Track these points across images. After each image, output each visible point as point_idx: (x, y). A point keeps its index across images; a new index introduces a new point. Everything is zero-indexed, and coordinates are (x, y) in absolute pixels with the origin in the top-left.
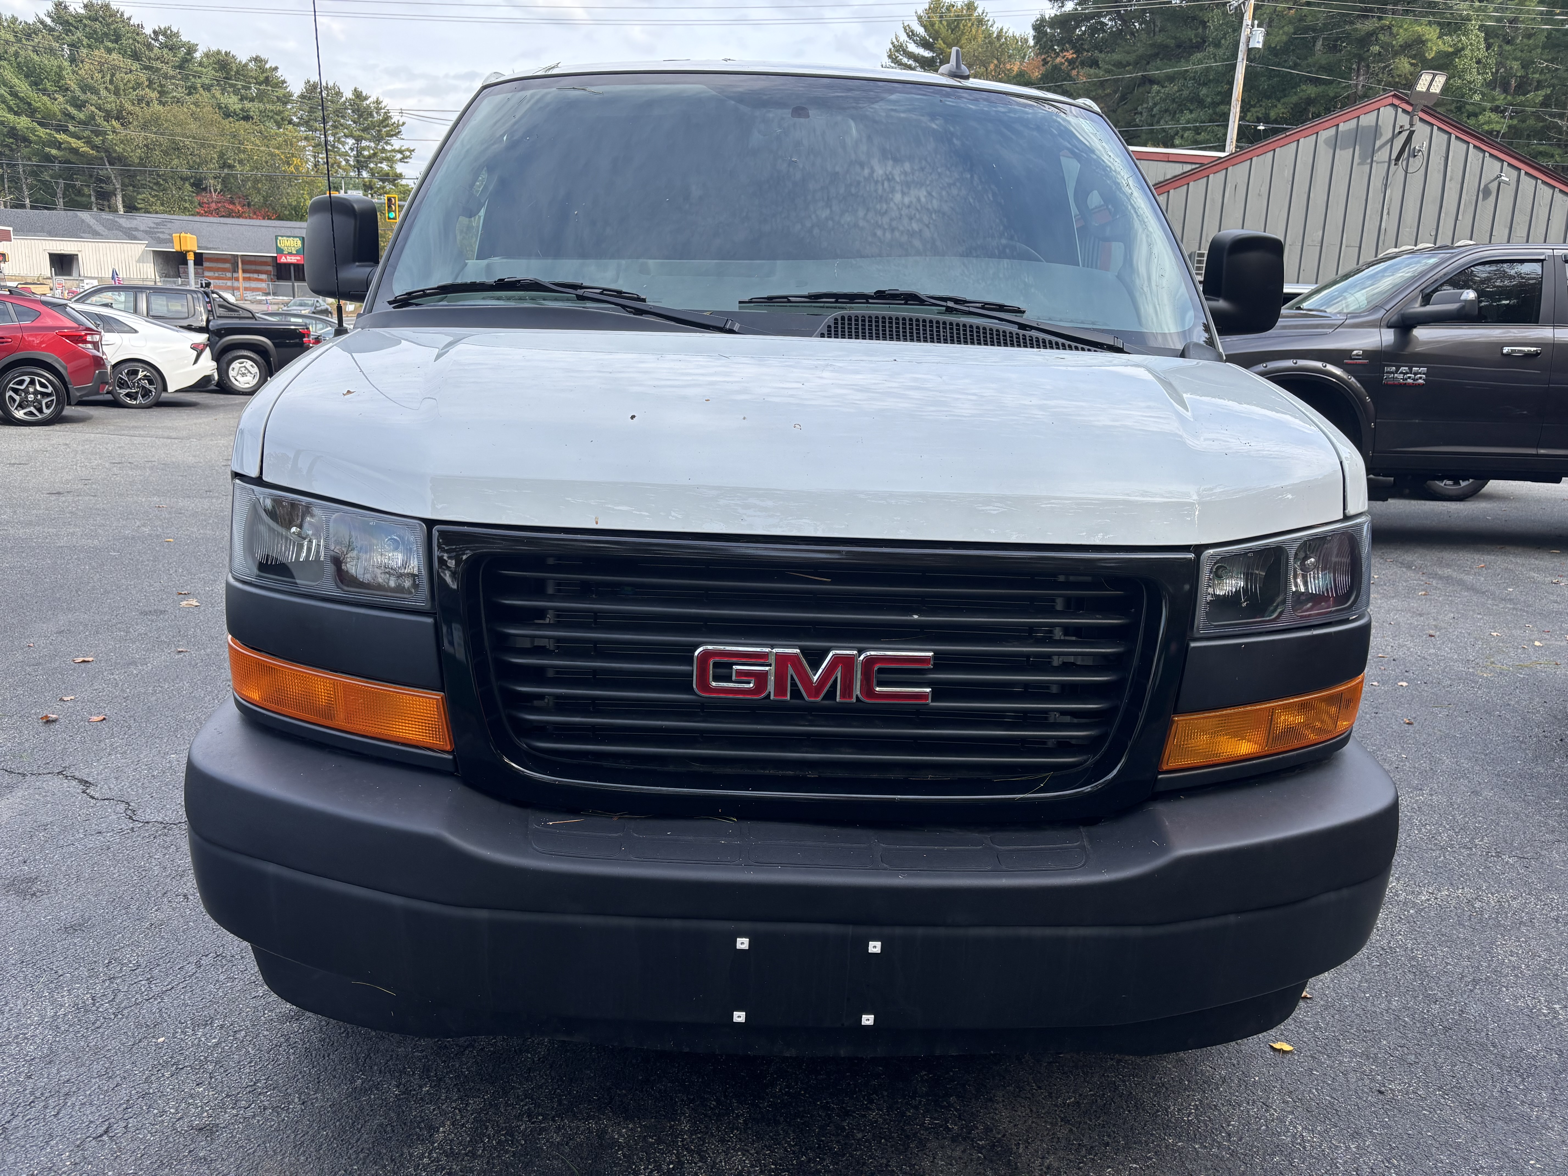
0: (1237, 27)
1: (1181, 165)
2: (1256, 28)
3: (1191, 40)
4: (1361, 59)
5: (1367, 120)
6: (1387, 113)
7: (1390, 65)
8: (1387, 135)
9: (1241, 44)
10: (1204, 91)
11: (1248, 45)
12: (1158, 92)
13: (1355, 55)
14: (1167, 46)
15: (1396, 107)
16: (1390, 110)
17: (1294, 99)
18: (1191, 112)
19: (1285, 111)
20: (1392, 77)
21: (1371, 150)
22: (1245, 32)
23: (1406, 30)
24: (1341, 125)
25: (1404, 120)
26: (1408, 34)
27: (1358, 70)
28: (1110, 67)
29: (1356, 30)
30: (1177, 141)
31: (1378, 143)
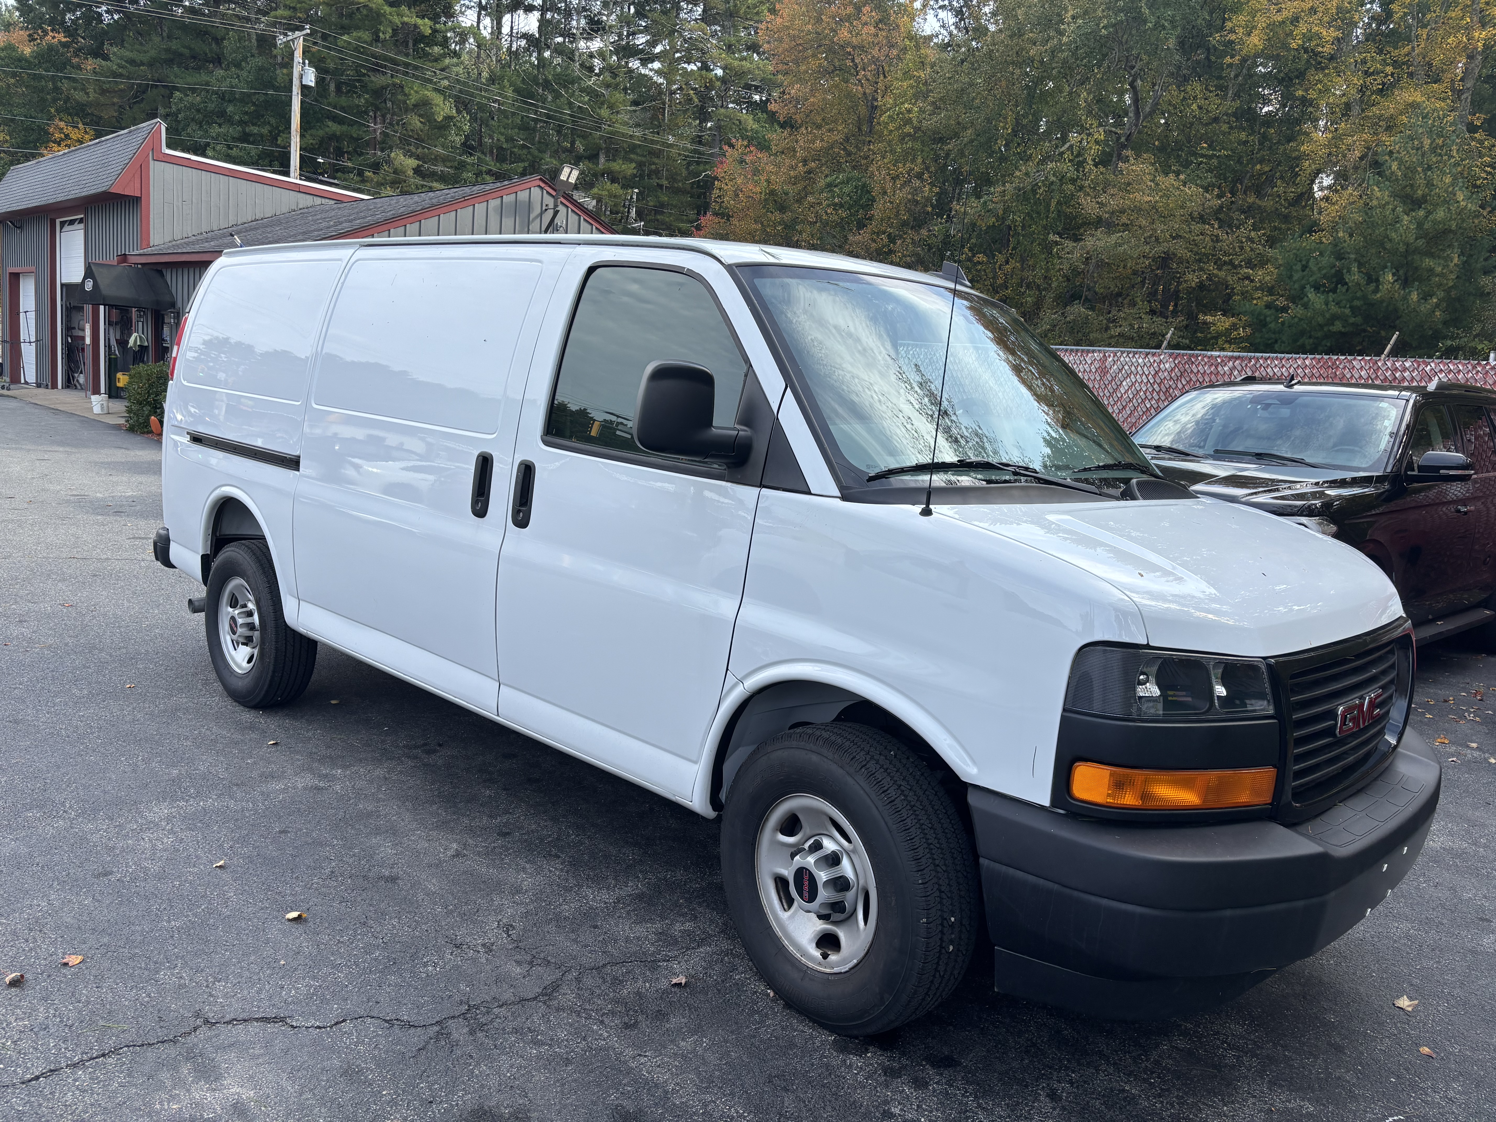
0: (288, 63)
1: (311, 197)
2: (307, 67)
3: (206, 54)
4: (377, 109)
5: (523, 195)
6: (536, 192)
7: (403, 119)
8: (537, 211)
9: (294, 79)
10: (230, 109)
11: (301, 82)
12: (181, 99)
13: (372, 104)
14: (181, 55)
15: (542, 188)
16: (538, 190)
17: (321, 133)
18: (220, 125)
19: (314, 142)
20: (406, 130)
21: (527, 220)
22: (297, 70)
23: (416, 92)
24: (504, 197)
25: (549, 201)
26: (418, 96)
27: (375, 117)
28: (124, 63)
29: (372, 82)
30: (209, 153)
31: (532, 216)
